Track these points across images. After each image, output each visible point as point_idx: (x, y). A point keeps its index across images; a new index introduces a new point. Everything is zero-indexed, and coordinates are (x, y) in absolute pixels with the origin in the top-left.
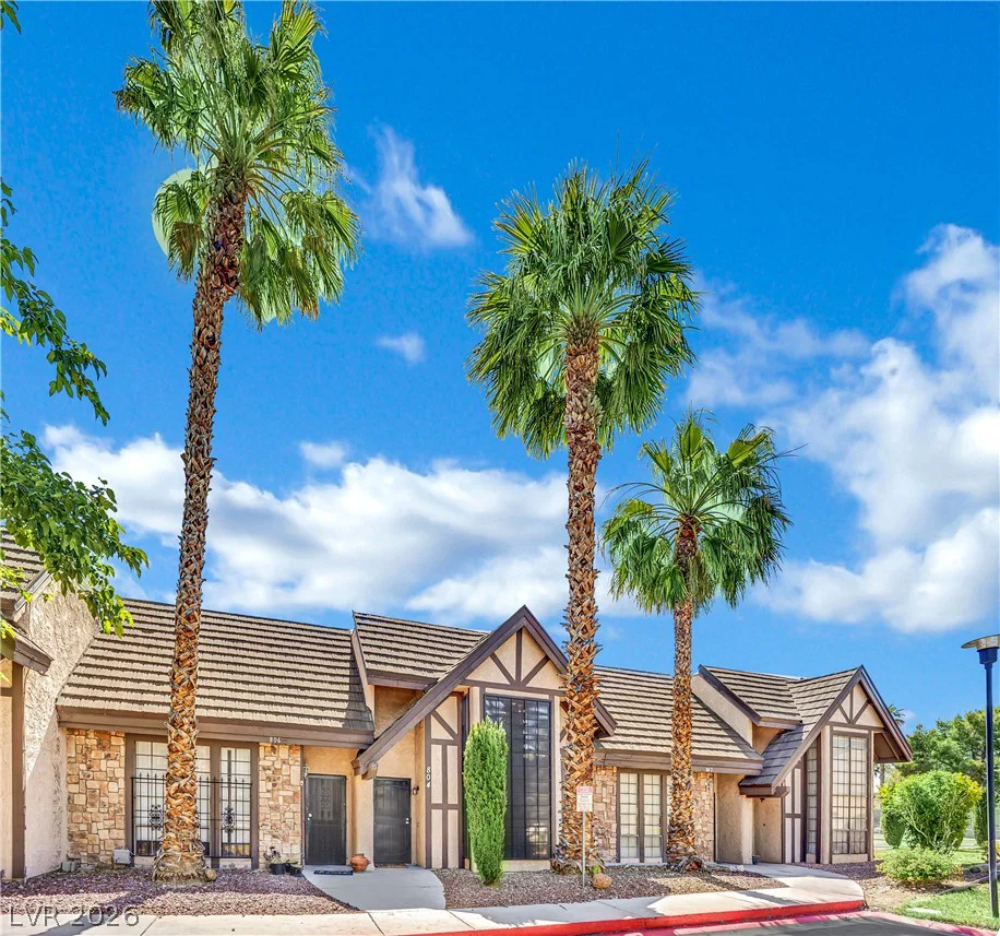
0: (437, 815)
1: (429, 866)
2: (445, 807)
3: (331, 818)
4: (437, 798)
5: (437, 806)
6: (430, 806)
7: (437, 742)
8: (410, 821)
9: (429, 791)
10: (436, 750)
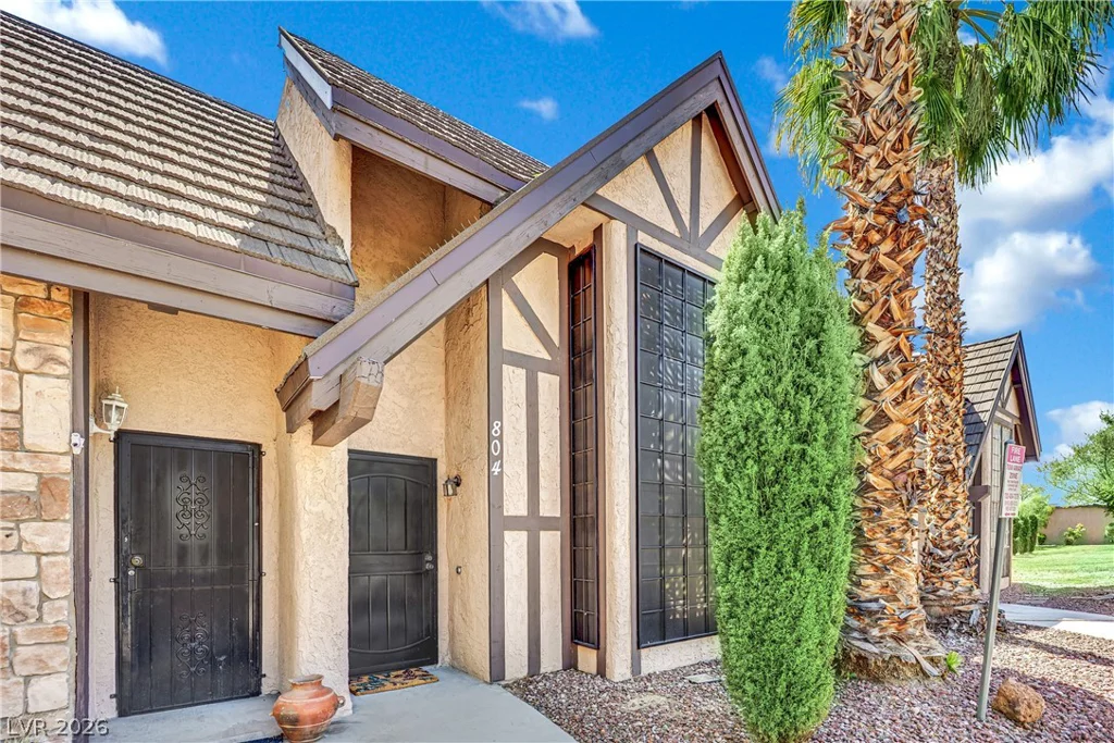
0: (515, 544)
1: (497, 674)
2: (533, 523)
3: (213, 565)
4: (515, 504)
5: (515, 523)
6: (498, 524)
7: (519, 360)
8: (435, 562)
9: (495, 487)
10: (513, 380)
